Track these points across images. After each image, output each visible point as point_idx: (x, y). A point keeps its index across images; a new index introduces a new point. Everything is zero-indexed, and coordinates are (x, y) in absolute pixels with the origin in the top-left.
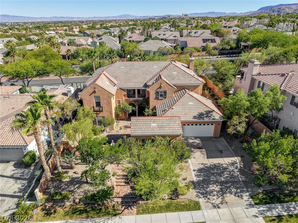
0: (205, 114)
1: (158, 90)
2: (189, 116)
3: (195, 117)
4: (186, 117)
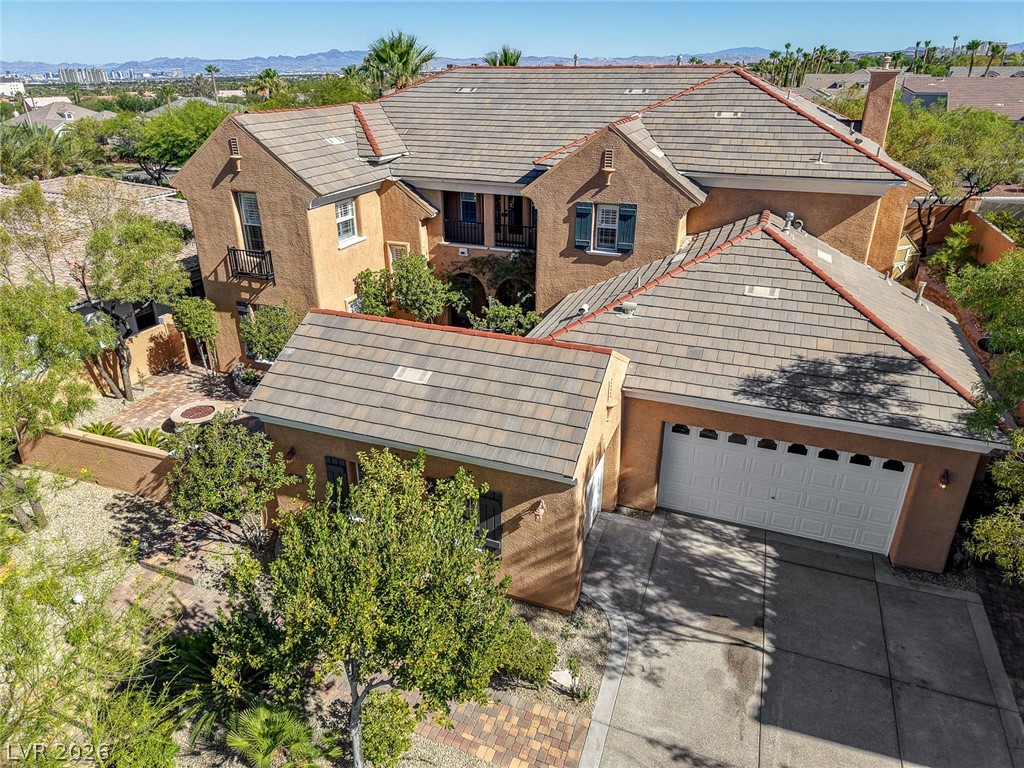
0: (839, 378)
1: (586, 198)
2: (716, 368)
3: (753, 387)
4: (689, 377)
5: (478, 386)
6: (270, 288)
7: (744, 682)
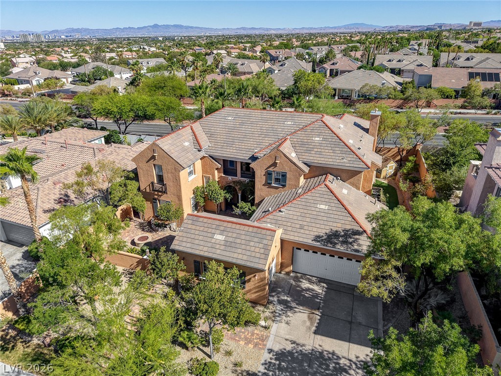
0: (342, 236)
1: (271, 169)
2: (307, 232)
3: (317, 238)
4: (300, 235)
5: (238, 241)
6: (165, 195)
7: (312, 324)
